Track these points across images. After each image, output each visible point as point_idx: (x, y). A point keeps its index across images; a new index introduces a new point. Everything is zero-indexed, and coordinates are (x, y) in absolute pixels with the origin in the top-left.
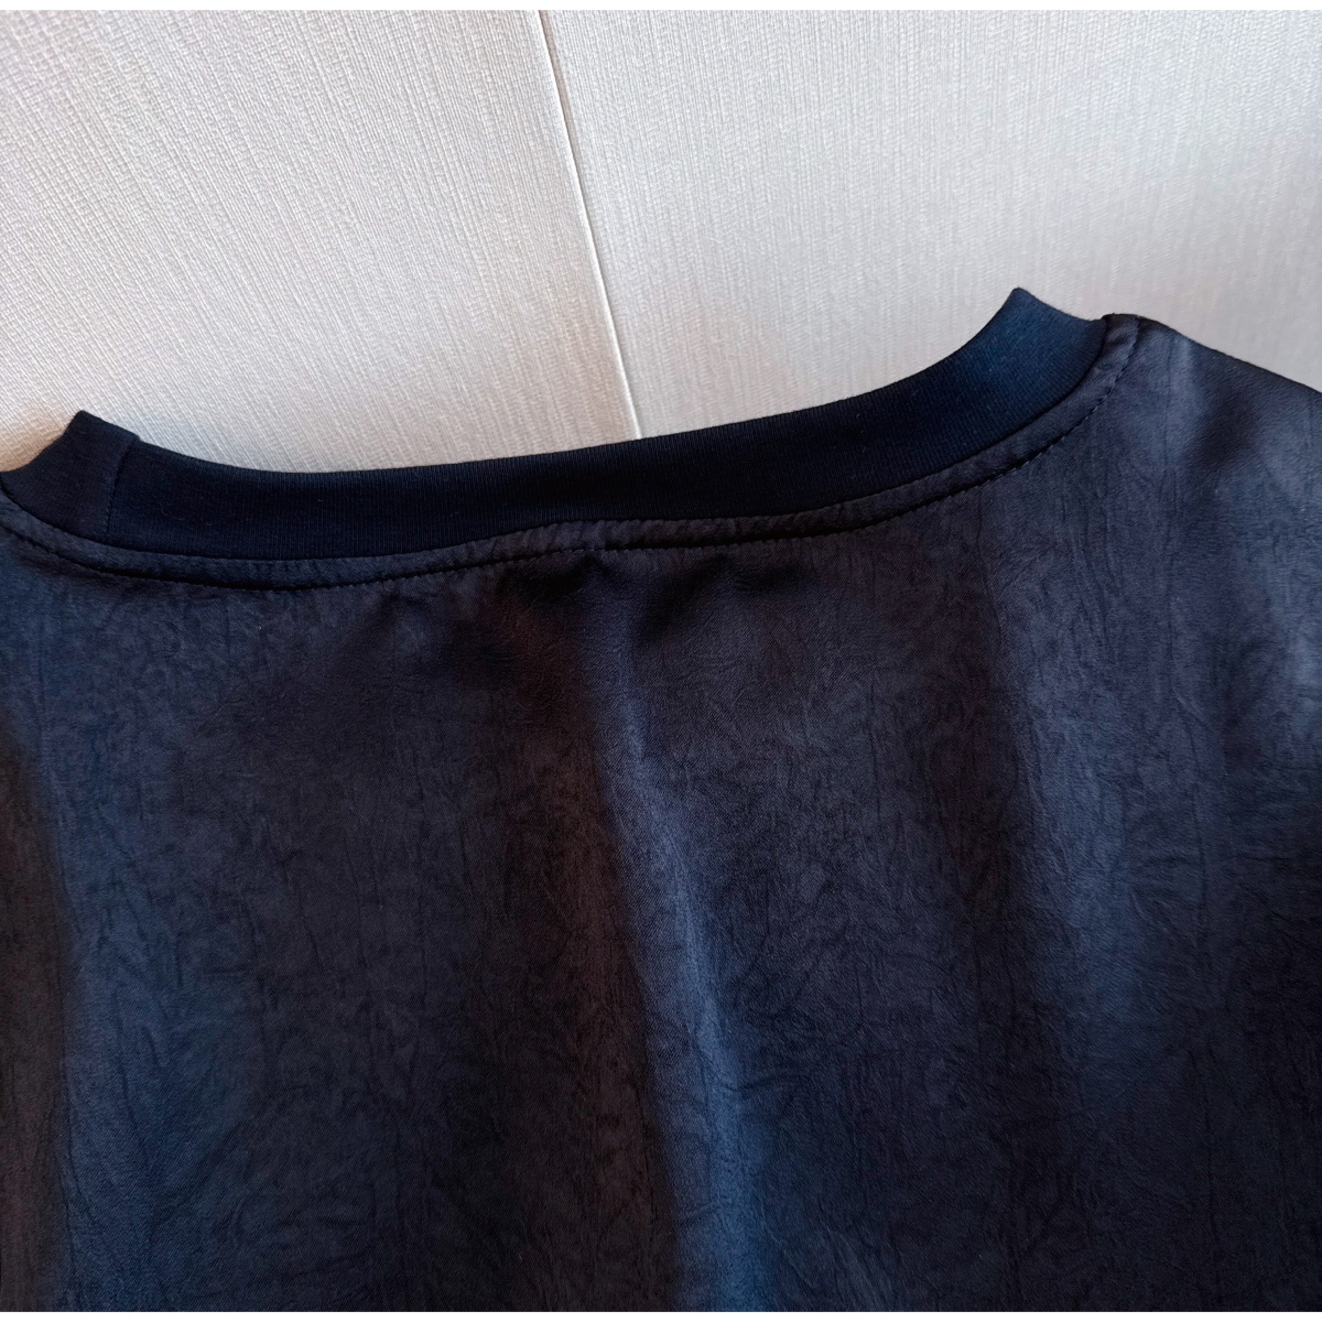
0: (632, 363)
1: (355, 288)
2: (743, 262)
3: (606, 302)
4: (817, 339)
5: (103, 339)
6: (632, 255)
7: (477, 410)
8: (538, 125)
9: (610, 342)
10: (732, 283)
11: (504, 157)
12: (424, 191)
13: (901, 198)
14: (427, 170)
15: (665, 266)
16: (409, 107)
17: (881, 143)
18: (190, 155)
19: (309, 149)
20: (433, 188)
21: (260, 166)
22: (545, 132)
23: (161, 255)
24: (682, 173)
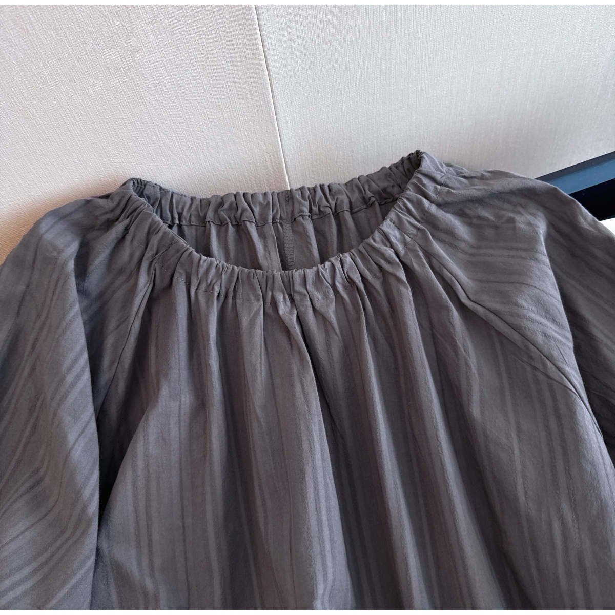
1: (206, 142)
2: (324, 139)
3: (281, 150)
4: (348, 165)
6: (290, 136)
7: (239, 181)
8: (264, 97)
9: (282, 162)
10: (321, 146)
11: (253, 106)
12: (229, 115)
13: (375, 121)
14: (231, 109)
15: (300, 140)
16: (227, 91)
17: (369, 104)
18: (164, 102)
20: (232, 114)
22: (266, 99)
23: (152, 130)
24: (307, 112)
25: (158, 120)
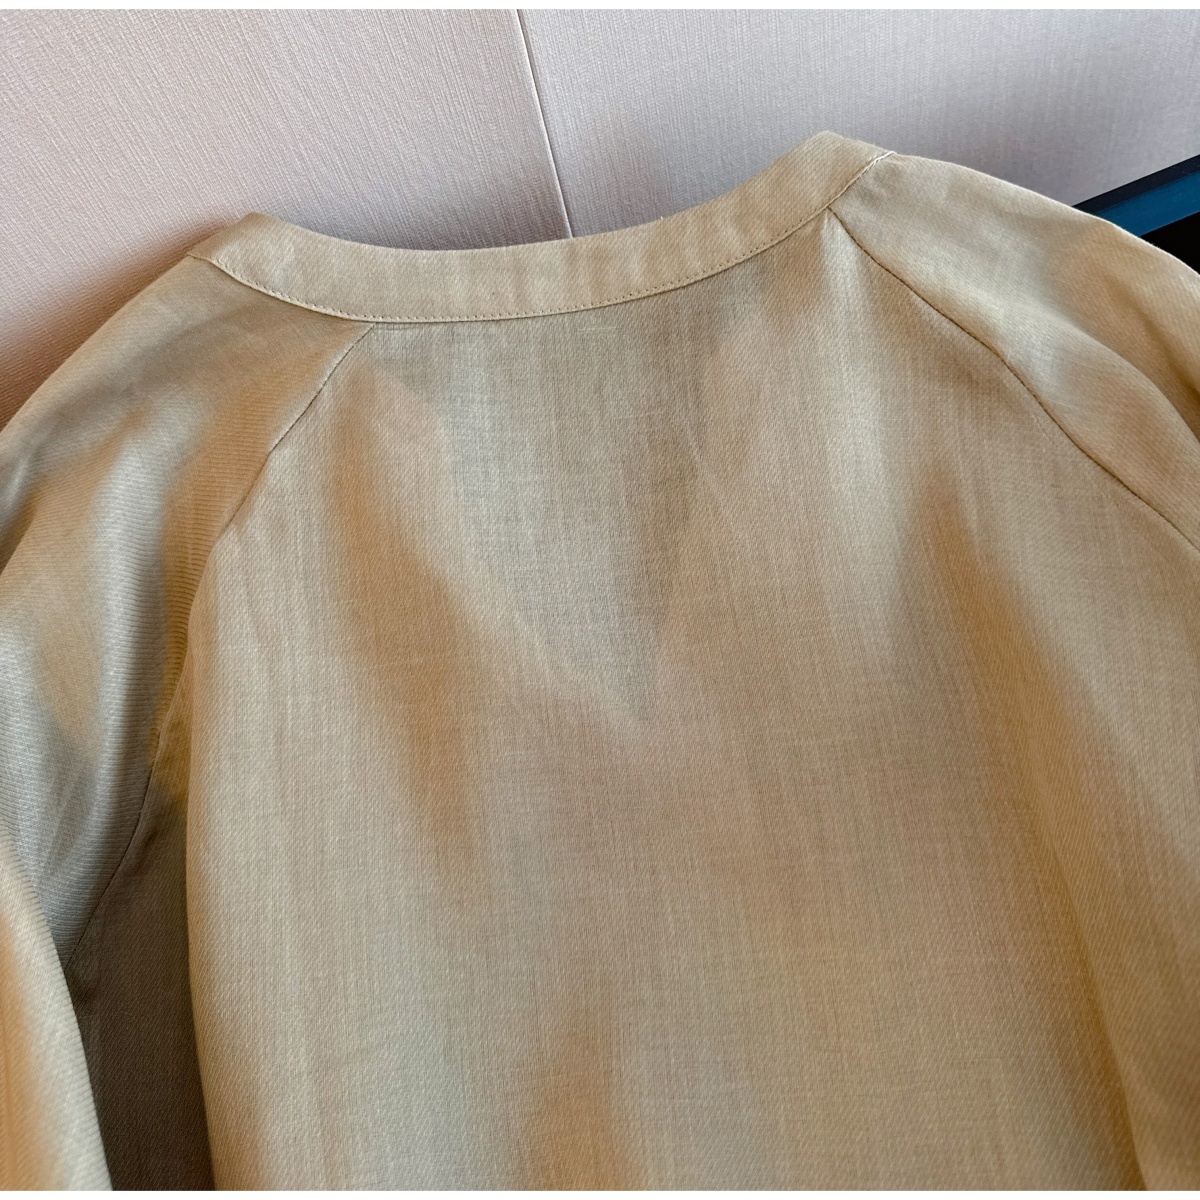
0: (573, 217)
1: (404, 169)
2: (643, 152)
3: (556, 177)
5: (254, 199)
6: (572, 148)
9: (559, 203)
10: (636, 166)
11: (495, 89)
12: (446, 110)
13: (744, 109)
14: (448, 97)
15: (593, 155)
16: (439, 60)
18: (312, 89)
19: (381, 85)
20: (452, 109)
21: (352, 95)
23: (292, 148)
24: (603, 98)
25: (302, 127)
